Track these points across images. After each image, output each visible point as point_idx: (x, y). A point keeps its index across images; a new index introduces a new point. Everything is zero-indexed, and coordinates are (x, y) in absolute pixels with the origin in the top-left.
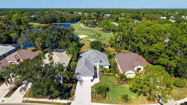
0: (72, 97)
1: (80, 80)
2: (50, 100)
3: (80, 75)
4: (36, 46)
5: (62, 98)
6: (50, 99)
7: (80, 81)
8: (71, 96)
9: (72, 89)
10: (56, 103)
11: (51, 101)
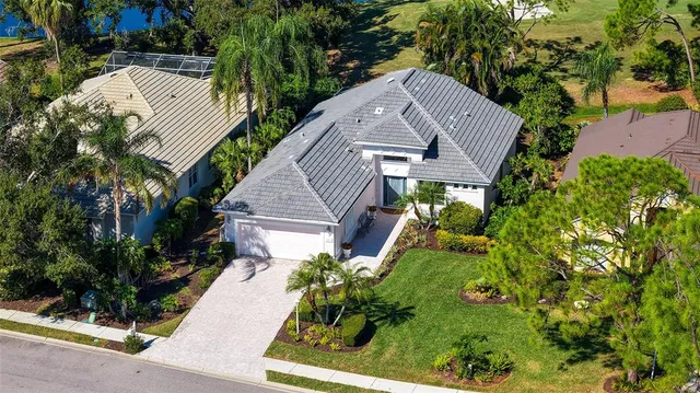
0: (167, 324)
1: (255, 250)
2: (46, 319)
3: (251, 213)
4: (28, 20)
5: (112, 318)
6: (45, 314)
7: (256, 257)
8: (161, 318)
9: (186, 291)
10: (70, 333)
11: (47, 322)
